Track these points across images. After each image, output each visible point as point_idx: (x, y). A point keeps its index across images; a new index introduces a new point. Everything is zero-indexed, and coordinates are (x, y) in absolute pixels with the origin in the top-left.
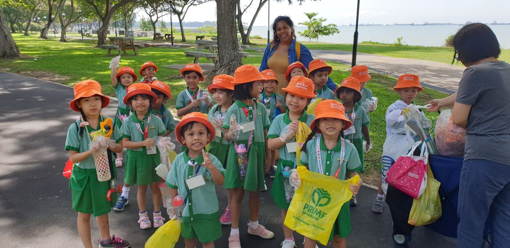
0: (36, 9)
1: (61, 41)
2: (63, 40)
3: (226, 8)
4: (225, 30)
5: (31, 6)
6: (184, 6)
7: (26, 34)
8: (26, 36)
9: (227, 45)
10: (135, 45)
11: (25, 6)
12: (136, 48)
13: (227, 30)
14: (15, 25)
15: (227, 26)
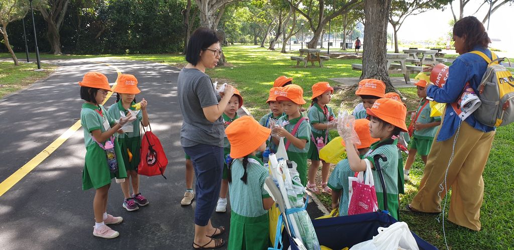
0: (273, 23)
1: (282, 52)
2: (284, 51)
3: (374, 16)
4: (371, 41)
5: (269, 22)
6: (401, 16)
7: (262, 46)
8: (261, 48)
9: (371, 58)
10: (322, 58)
11: (265, 21)
12: (321, 60)
13: (372, 41)
14: (258, 38)
15: (374, 37)
